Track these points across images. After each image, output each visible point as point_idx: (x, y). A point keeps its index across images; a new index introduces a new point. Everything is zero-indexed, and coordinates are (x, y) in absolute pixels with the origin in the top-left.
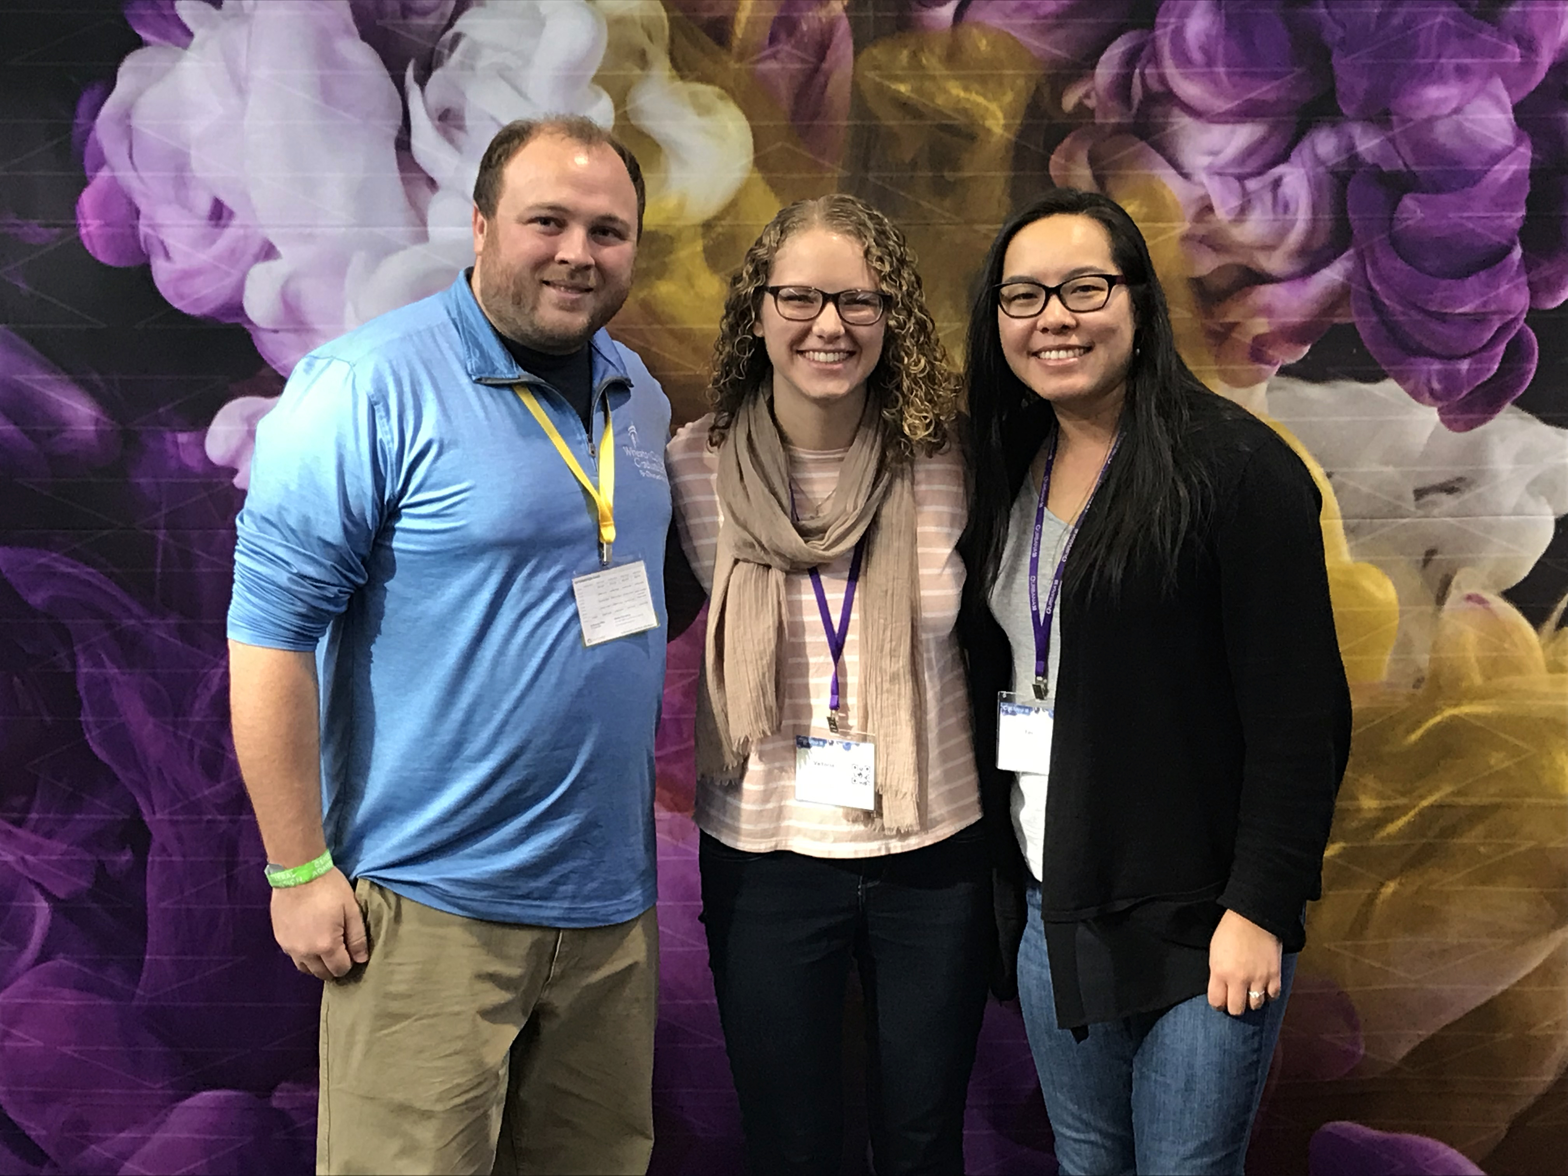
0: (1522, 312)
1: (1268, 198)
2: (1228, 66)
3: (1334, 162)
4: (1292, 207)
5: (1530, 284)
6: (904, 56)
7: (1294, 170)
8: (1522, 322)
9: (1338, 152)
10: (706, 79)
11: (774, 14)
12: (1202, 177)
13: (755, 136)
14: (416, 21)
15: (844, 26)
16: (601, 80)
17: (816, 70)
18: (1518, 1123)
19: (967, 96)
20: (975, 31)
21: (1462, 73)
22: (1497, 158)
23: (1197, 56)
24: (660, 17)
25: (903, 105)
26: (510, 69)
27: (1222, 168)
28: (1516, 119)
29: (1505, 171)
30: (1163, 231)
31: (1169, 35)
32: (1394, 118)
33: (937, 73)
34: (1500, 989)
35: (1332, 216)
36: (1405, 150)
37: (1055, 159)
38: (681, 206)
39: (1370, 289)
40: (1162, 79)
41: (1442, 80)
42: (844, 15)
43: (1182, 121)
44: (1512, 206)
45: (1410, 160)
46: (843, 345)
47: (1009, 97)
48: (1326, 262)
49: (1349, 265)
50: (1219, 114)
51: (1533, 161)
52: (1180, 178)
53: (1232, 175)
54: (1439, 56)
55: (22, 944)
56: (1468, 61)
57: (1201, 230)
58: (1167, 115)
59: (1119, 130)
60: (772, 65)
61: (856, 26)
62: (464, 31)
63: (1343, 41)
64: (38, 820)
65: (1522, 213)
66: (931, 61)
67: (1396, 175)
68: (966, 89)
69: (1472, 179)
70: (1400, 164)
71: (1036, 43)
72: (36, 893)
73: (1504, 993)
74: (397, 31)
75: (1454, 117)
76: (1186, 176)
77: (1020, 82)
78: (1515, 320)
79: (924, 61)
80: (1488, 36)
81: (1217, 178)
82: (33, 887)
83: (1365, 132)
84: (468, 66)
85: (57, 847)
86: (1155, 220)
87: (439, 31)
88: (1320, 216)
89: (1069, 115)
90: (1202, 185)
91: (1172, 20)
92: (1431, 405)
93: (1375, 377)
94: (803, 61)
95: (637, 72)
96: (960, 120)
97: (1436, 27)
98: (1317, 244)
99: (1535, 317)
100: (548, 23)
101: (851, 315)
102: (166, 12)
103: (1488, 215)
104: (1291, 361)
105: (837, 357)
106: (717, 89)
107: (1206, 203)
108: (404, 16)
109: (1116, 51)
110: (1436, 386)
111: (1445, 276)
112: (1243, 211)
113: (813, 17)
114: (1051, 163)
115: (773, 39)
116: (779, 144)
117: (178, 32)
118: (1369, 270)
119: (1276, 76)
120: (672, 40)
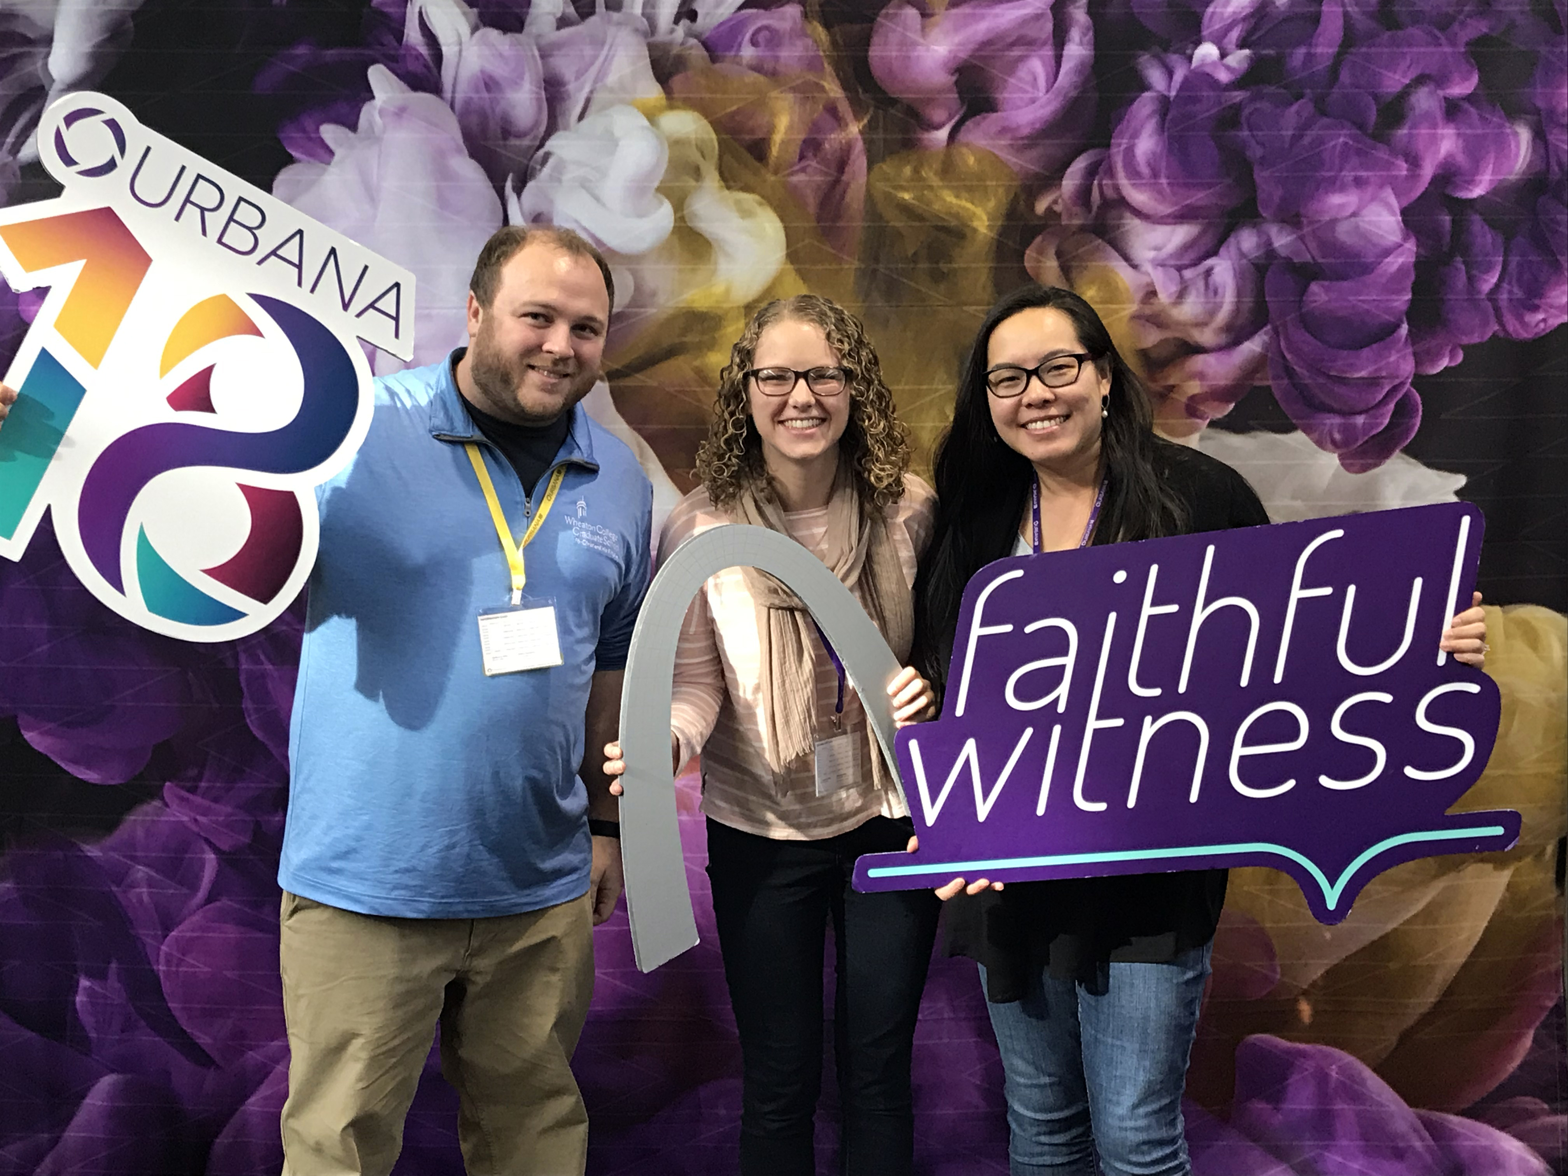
0: (1407, 378)
1: (1201, 284)
2: (1168, 178)
3: (1254, 256)
4: (1220, 290)
5: (1415, 354)
6: (908, 171)
7: (1222, 262)
8: (1408, 386)
9: (1258, 246)
10: (746, 189)
11: (802, 136)
12: (1148, 267)
13: (787, 236)
14: (513, 142)
15: (859, 146)
16: (664, 190)
17: (837, 181)
18: (1405, 1037)
19: (959, 202)
20: (965, 150)
21: (1359, 183)
22: (1387, 252)
23: (1145, 170)
24: (712, 140)
25: (905, 209)
26: (591, 181)
27: (1163, 260)
28: (1403, 221)
29: (1395, 263)
30: (1116, 311)
31: (1121, 154)
32: (1305, 221)
33: (934, 184)
34: (1390, 927)
35: (1252, 299)
36: (1312, 245)
37: (1030, 253)
38: (728, 291)
39: (1284, 357)
40: (1117, 188)
41: (1342, 189)
42: (859, 137)
43: (1133, 224)
44: (1399, 292)
45: (1315, 253)
46: (815, 412)
47: (992, 204)
48: (1248, 335)
49: (1266, 338)
50: (1162, 217)
51: (1418, 255)
52: (1130, 269)
53: (1171, 266)
54: (1341, 170)
55: (194, 888)
56: (1364, 174)
57: (1148, 310)
58: (1121, 217)
59: (1082, 229)
60: (799, 178)
61: (869, 144)
62: (551, 150)
63: (1263, 158)
64: (208, 788)
65: (1408, 296)
66: (930, 175)
67: (1304, 265)
68: (957, 197)
69: (1367, 269)
70: (1308, 258)
71: (1015, 160)
72: (206, 848)
73: (1395, 930)
74: (498, 150)
75: (1353, 219)
76: (1135, 267)
77: (1001, 191)
78: (1402, 384)
79: (923, 174)
80: (1382, 153)
81: (1160, 268)
82: (203, 841)
83: (1280, 231)
84: (556, 178)
85: (224, 809)
86: (1111, 302)
87: (532, 152)
88: (1245, 300)
89: (1040, 218)
90: (1149, 275)
91: (1125, 141)
92: (1330, 451)
93: (1286, 428)
94: (826, 174)
95: (693, 183)
96: (954, 223)
97: (1338, 148)
98: (1239, 322)
99: (1420, 381)
100: (620, 143)
101: (818, 388)
102: (313, 135)
103: (1379, 298)
104: (1219, 416)
105: (811, 423)
106: (757, 197)
107: (1151, 289)
108: (505, 138)
109: (1079, 165)
110: (1337, 436)
111: (1342, 347)
112: (1181, 296)
113: (835, 139)
114: (1026, 257)
115: (802, 157)
116: (807, 241)
117: (321, 152)
118: (1282, 344)
119: (1210, 186)
120: (721, 157)
